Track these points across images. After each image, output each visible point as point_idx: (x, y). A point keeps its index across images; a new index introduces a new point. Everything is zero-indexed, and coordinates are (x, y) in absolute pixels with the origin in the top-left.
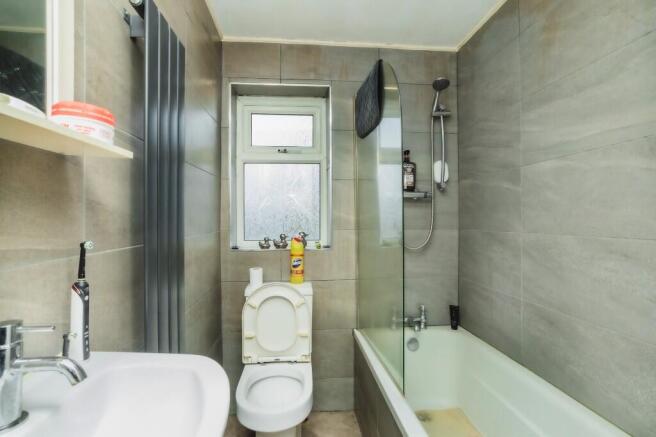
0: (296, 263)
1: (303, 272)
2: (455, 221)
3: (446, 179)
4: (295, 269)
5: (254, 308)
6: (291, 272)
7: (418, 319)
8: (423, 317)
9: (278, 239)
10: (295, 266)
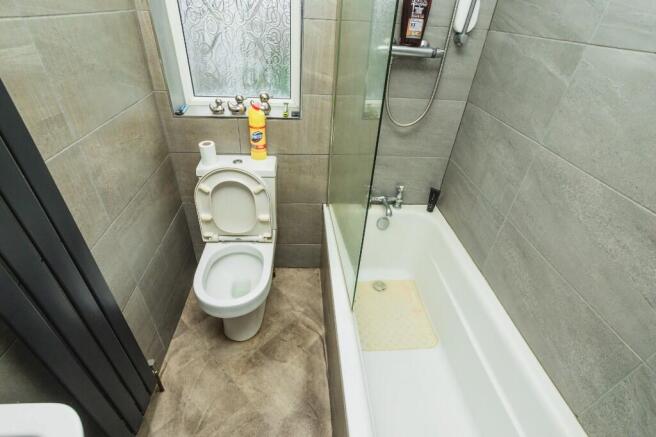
0: (255, 137)
1: (265, 146)
2: (465, 90)
3: (470, 28)
4: (256, 144)
5: (207, 194)
6: (251, 145)
7: (393, 199)
8: (399, 196)
9: (233, 102)
10: (254, 140)
